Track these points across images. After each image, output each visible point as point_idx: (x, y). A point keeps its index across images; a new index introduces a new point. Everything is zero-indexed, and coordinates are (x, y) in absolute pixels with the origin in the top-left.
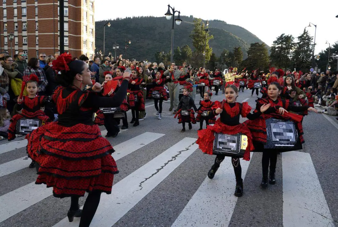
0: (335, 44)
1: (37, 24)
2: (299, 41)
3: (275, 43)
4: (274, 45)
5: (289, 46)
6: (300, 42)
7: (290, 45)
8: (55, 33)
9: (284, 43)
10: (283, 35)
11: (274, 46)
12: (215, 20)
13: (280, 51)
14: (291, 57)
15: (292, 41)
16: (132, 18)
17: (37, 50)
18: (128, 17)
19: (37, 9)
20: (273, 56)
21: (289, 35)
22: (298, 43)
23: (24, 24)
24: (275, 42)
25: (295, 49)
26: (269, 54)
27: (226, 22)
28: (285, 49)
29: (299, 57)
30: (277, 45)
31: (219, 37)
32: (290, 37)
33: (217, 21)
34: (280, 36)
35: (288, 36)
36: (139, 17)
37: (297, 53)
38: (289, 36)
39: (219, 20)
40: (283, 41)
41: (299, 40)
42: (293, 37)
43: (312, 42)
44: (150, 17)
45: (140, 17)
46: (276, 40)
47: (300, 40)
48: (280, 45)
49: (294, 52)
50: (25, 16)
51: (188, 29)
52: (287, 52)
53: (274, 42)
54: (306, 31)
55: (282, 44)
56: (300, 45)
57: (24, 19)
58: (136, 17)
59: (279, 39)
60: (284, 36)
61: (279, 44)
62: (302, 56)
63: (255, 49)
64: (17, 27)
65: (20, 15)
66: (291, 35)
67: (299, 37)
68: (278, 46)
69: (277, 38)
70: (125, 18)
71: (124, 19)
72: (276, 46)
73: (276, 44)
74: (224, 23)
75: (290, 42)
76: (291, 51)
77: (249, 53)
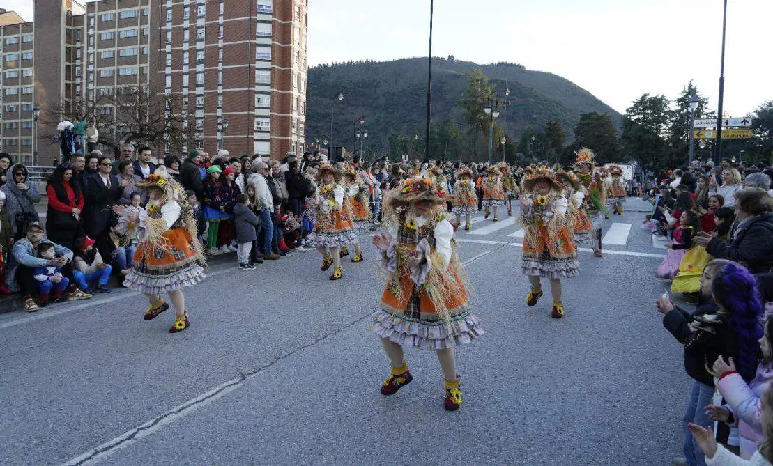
0: (760, 110)
1: (220, 98)
2: (679, 108)
3: (630, 112)
4: (629, 116)
5: (659, 116)
6: (682, 110)
7: (662, 114)
8: (250, 112)
9: (649, 111)
10: (645, 95)
12: (500, 64)
15: (666, 106)
16: (330, 65)
17: (218, 141)
18: (322, 64)
19: (221, 74)
20: (628, 138)
22: (678, 112)
23: (199, 99)
24: (631, 110)
25: (672, 123)
26: (619, 133)
27: (524, 67)
28: (651, 123)
29: (681, 138)
30: (634, 116)
32: (661, 99)
33: (505, 64)
34: (639, 98)
35: (656, 98)
36: (344, 63)
37: (677, 130)
38: (659, 97)
39: (508, 62)
40: (646, 109)
41: (679, 105)
42: (667, 99)
43: (706, 108)
44: (367, 62)
45: (346, 62)
46: (632, 106)
47: (682, 105)
48: (641, 116)
49: (669, 129)
50: (201, 86)
51: (443, 83)
52: (656, 129)
53: (627, 110)
54: (693, 88)
55: (644, 114)
56: (681, 115)
57: (199, 91)
58: (338, 63)
59: (638, 104)
60: (648, 97)
61: (639, 114)
62: (687, 136)
63: (589, 124)
64: (187, 103)
65: (193, 85)
66: (663, 96)
67: (679, 100)
68: (636, 117)
69: (634, 102)
70: (317, 66)
71: (315, 67)
72: (632, 117)
73: (633, 114)
74: (518, 69)
75: (660, 110)
76: (664, 126)
77: (577, 133)
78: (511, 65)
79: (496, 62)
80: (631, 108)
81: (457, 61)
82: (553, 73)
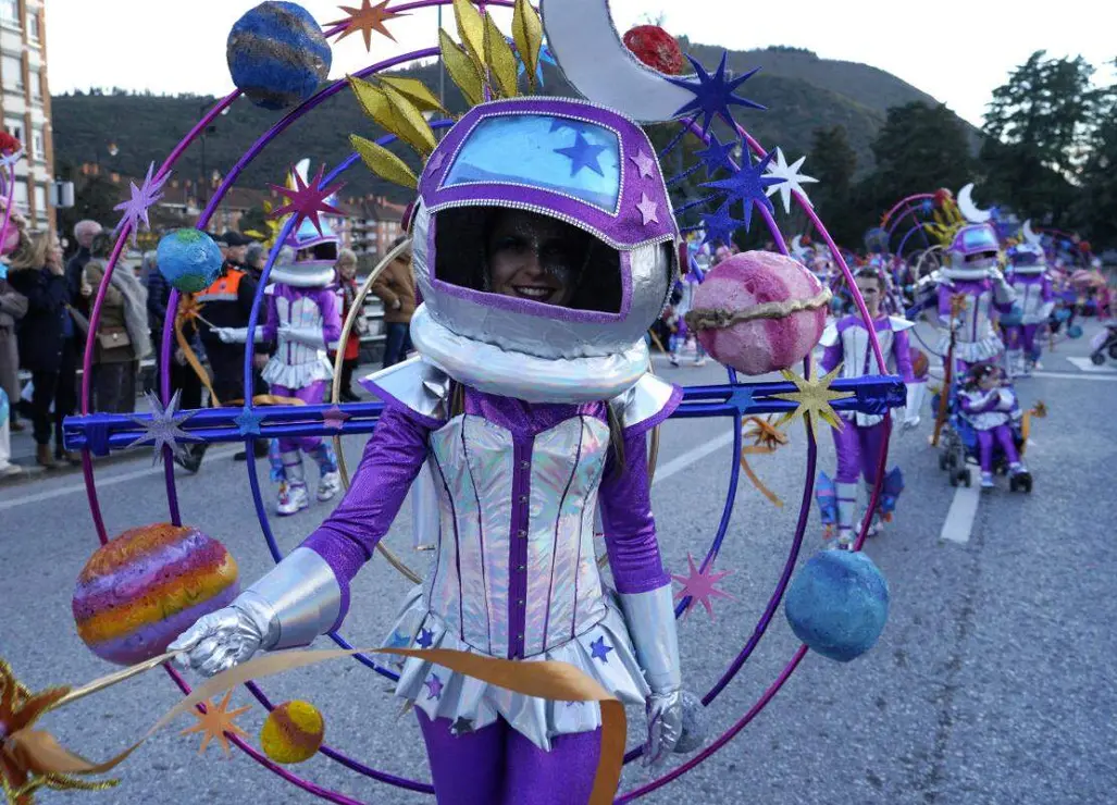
3: (1001, 96)
4: (998, 105)
5: (1070, 104)
7: (1077, 100)
9: (1047, 94)
10: (1037, 55)
11: (997, 109)
12: (772, 49)
13: (1028, 136)
14: (1079, 155)
15: (1085, 81)
21: (1067, 57)
22: (1115, 89)
24: (1002, 92)
25: (1099, 121)
27: (815, 54)
28: (1050, 120)
30: (1011, 104)
31: (788, 108)
32: (1076, 63)
33: (782, 50)
34: (1024, 63)
35: (1062, 62)
37: (1110, 138)
38: (1070, 61)
39: (787, 46)
40: (1037, 87)
42: (1089, 63)
46: (1006, 83)
48: (1026, 106)
49: (1094, 134)
52: (1062, 134)
53: (995, 92)
55: (1034, 99)
59: (1018, 78)
60: (1044, 59)
61: (1020, 101)
63: (906, 130)
66: (1080, 58)
68: (1016, 108)
69: (1011, 73)
72: (1006, 108)
73: (1009, 100)
74: (806, 57)
75: (1075, 90)
76: (1080, 127)
77: (880, 153)
78: (792, 50)
79: (764, 46)
80: (1003, 88)
81: (695, 45)
82: (868, 64)
